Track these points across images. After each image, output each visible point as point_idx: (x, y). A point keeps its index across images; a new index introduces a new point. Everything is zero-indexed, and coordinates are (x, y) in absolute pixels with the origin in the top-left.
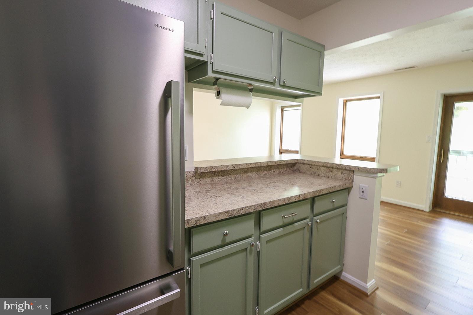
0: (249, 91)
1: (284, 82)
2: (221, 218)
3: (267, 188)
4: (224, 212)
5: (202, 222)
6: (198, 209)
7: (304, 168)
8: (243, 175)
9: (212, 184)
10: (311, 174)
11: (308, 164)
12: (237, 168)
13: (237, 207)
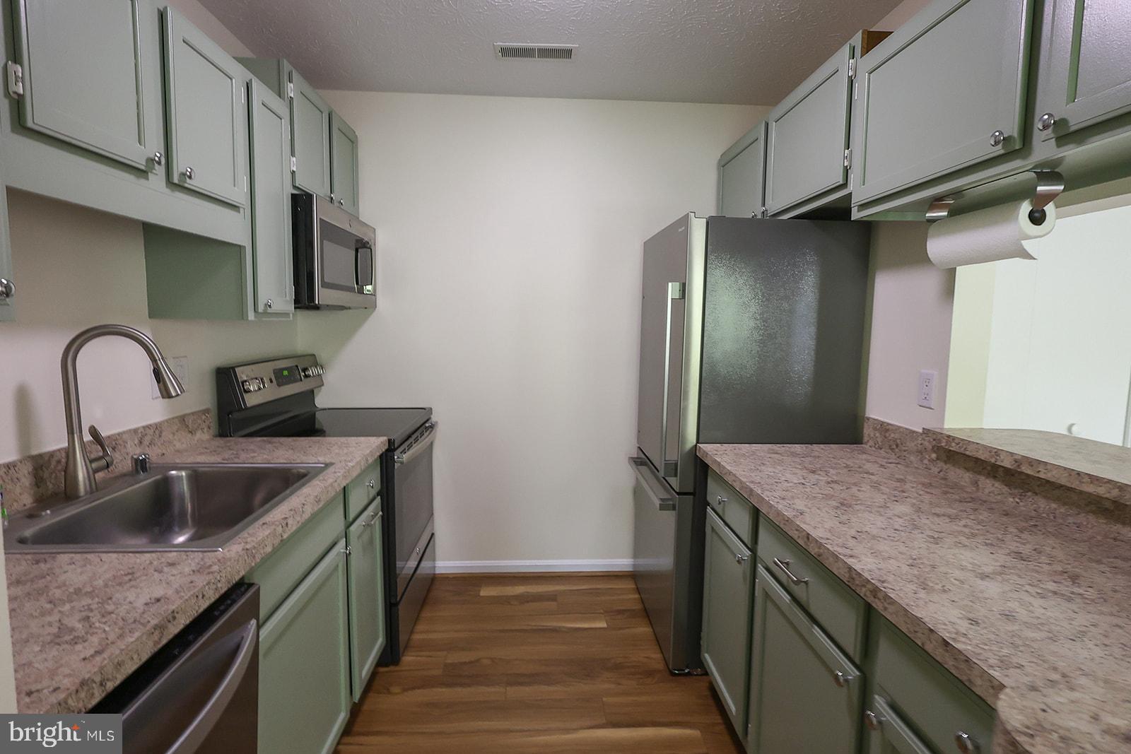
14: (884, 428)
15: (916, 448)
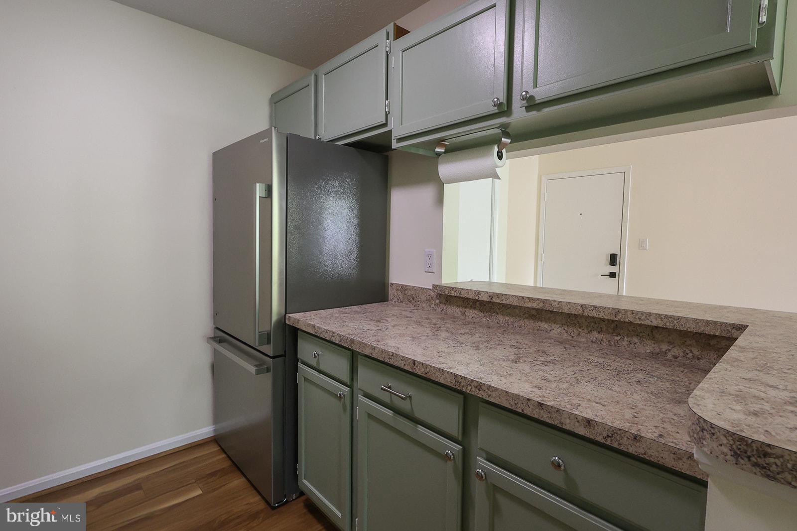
14: (403, 289)
15: (425, 298)
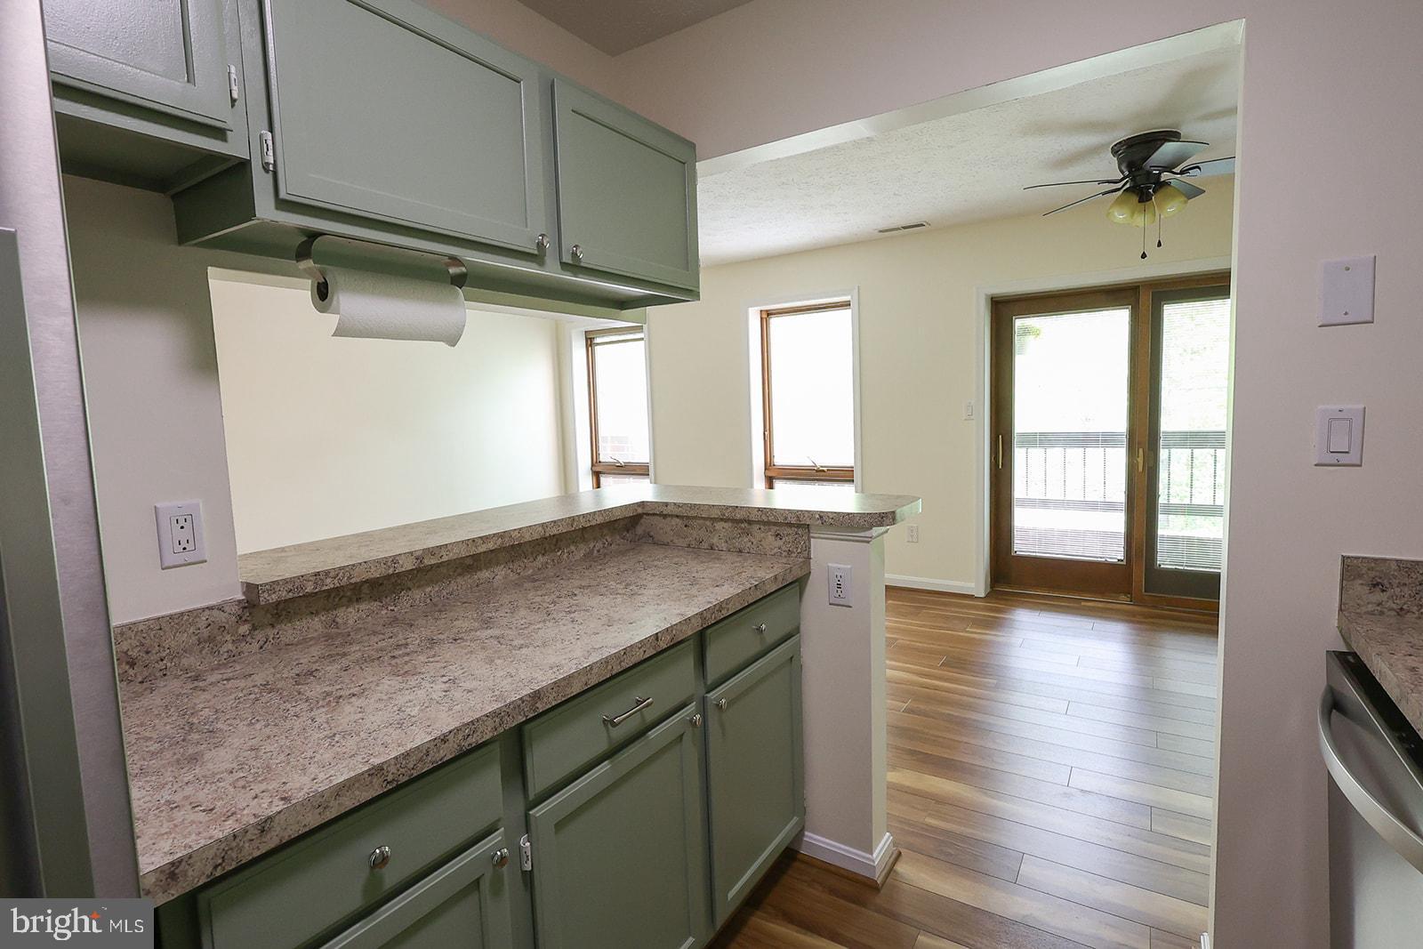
0: (452, 284)
1: (574, 255)
2: (348, 803)
3: (544, 621)
4: (362, 774)
5: (250, 851)
6: (241, 783)
7: (665, 528)
8: (459, 580)
9: (329, 637)
10: (689, 546)
11: (677, 516)
12: (433, 562)
13: (420, 738)
